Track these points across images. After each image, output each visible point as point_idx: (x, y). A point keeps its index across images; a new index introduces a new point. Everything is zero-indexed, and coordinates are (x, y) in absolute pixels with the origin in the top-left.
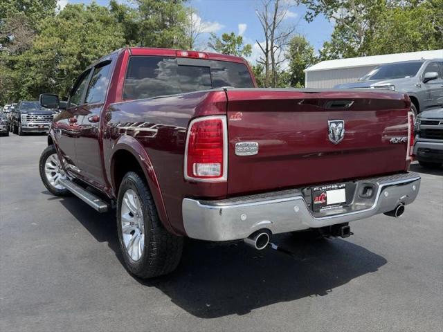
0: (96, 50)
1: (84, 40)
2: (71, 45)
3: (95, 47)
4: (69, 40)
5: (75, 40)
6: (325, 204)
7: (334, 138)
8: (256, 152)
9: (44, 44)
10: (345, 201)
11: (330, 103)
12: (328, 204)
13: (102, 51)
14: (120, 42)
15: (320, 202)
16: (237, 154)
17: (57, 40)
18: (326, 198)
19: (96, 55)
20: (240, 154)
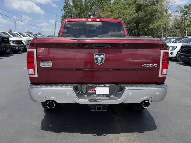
0: (123, 16)
1: (120, 13)
2: (115, 15)
3: (123, 15)
4: (114, 13)
5: (116, 13)
6: (95, 93)
7: (97, 62)
8: (51, 66)
9: (105, 15)
10: (108, 93)
11: (95, 45)
12: (97, 93)
13: (126, 16)
14: (134, 12)
15: (92, 92)
16: (41, 66)
17: (110, 13)
18: (96, 91)
19: (124, 18)
20: (42, 66)
